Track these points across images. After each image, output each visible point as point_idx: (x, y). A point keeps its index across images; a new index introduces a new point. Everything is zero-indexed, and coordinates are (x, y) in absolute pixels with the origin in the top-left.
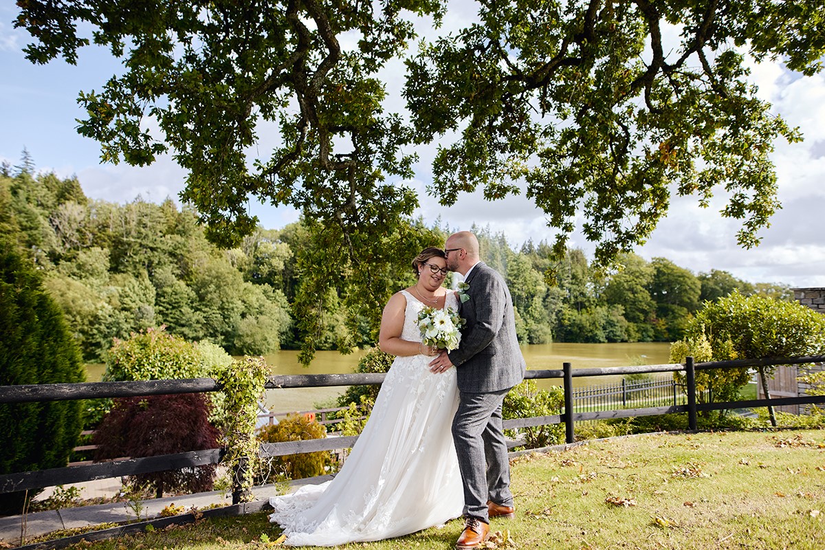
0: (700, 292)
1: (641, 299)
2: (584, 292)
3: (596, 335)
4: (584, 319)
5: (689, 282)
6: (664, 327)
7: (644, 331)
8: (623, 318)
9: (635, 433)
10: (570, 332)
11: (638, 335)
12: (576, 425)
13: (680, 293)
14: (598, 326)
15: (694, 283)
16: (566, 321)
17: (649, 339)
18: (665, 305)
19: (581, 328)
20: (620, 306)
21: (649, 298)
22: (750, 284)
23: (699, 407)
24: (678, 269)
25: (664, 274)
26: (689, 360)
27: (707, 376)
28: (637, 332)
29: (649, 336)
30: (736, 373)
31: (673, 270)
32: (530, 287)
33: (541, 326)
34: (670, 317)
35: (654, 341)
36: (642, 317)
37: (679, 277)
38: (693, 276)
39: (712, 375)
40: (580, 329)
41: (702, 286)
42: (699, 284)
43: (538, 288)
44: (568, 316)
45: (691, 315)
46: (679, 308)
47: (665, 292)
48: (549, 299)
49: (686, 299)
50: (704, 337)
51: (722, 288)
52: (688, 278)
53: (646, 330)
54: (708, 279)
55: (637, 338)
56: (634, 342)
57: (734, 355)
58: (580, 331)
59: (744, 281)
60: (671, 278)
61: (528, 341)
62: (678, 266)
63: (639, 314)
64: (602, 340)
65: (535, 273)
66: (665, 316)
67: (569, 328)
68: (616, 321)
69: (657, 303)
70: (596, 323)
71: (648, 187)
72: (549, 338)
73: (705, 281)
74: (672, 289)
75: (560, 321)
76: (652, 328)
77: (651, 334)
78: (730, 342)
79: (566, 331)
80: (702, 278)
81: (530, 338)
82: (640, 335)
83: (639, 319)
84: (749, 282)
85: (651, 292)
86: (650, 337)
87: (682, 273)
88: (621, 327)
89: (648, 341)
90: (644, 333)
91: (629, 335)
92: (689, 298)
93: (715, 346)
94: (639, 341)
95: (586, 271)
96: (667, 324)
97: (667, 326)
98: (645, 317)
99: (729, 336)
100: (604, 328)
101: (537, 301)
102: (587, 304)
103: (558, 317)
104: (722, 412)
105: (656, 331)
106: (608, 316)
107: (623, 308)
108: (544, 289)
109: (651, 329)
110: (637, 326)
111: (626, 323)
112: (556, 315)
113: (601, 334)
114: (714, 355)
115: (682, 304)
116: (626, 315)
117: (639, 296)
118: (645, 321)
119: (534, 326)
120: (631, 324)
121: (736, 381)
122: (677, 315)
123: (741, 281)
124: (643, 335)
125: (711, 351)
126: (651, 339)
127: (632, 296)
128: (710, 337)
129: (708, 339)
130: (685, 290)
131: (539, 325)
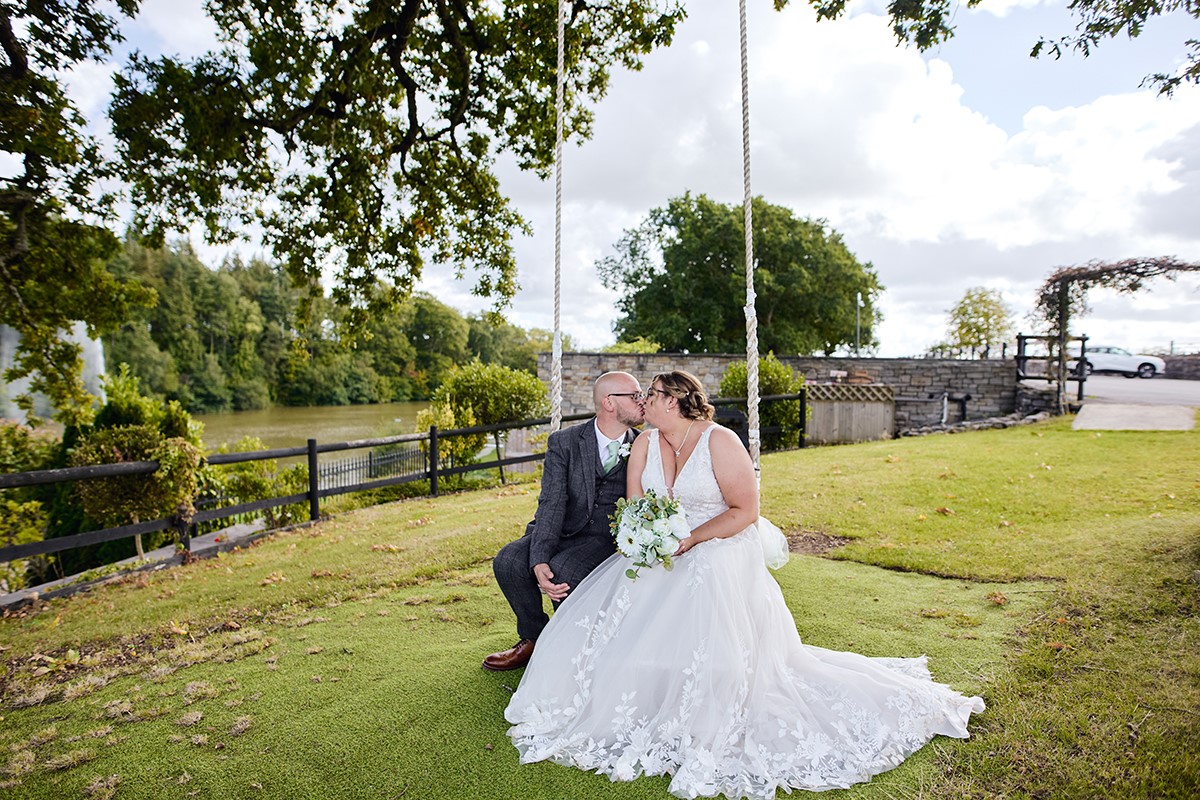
0: (467, 339)
1: (396, 345)
2: (319, 333)
3: (335, 394)
4: (316, 372)
5: (455, 326)
6: (424, 382)
7: (401, 387)
8: (371, 369)
9: (381, 503)
10: (298, 392)
11: (392, 393)
12: (322, 504)
13: (445, 338)
14: (337, 381)
15: (461, 327)
16: (292, 376)
17: (405, 398)
18: (427, 353)
19: (313, 384)
20: (367, 353)
21: (407, 344)
22: (523, 330)
23: (441, 473)
24: (443, 307)
25: (427, 314)
26: (433, 429)
27: (449, 443)
28: (392, 387)
29: (405, 394)
30: (474, 439)
31: (437, 308)
32: (238, 324)
33: (254, 382)
34: (432, 369)
35: (411, 400)
36: (398, 369)
37: (444, 317)
38: (461, 317)
39: (453, 442)
40: (311, 386)
41: (471, 331)
42: (467, 328)
43: (250, 327)
44: (294, 368)
45: (456, 366)
46: (443, 357)
47: (427, 337)
48: (266, 344)
49: (452, 347)
50: (448, 406)
51: (492, 334)
52: (455, 319)
53: (402, 386)
54: (478, 322)
55: (390, 397)
56: (386, 402)
57: (472, 422)
58: (312, 390)
59: (516, 326)
60: (434, 319)
61: (233, 405)
62: (443, 303)
63: (394, 364)
64: (341, 399)
65: (245, 302)
66: (426, 368)
67: (297, 385)
68: (362, 374)
69: (417, 350)
70: (336, 378)
71: (401, 250)
72: (265, 400)
73: (475, 324)
74: (436, 332)
75: (281, 373)
76: (410, 383)
77: (408, 390)
78: (470, 410)
79: (291, 389)
80: (471, 321)
81: (235, 400)
82: (395, 393)
83: (393, 371)
84: (523, 327)
85: (410, 336)
86: (407, 395)
87: (448, 313)
88: (369, 383)
89: (404, 401)
90: (400, 390)
91: (381, 393)
92: (455, 346)
93: (458, 414)
94: (392, 401)
95: (322, 304)
96: (428, 377)
97: (428, 380)
98: (402, 368)
99: (470, 404)
100: (346, 386)
101: (248, 346)
102: (322, 351)
103: (281, 371)
104: (461, 476)
105: (416, 387)
106: (350, 367)
107: (372, 356)
108: (258, 329)
109: (409, 385)
110: (391, 381)
111: (375, 376)
112: (278, 367)
113: (341, 392)
114: (456, 423)
115: (447, 353)
116: (376, 366)
117: (395, 342)
118: (401, 374)
119: (242, 383)
120: (383, 378)
121: (473, 446)
122: (440, 366)
123: (513, 326)
124: (398, 393)
125: (453, 420)
126: (408, 398)
127: (384, 341)
128: (454, 405)
129: (451, 408)
130: (451, 336)
131: (250, 382)
